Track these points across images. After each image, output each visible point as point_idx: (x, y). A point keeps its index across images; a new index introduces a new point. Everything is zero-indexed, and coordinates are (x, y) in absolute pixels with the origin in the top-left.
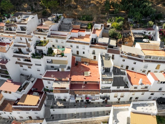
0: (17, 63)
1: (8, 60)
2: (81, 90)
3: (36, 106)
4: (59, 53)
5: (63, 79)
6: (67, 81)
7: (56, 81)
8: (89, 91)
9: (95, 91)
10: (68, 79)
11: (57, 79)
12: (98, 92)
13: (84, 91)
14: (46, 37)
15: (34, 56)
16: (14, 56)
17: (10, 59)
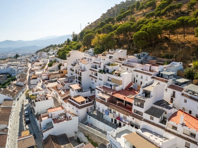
0: (90, 76)
1: (85, 70)
2: (115, 106)
3: (79, 103)
4: (117, 73)
5: (108, 93)
6: (109, 95)
7: (102, 92)
8: (122, 109)
9: (126, 111)
10: (111, 94)
11: (104, 92)
12: (128, 114)
13: (117, 107)
14: (121, 64)
15: (100, 71)
16: (91, 70)
17: (87, 70)
